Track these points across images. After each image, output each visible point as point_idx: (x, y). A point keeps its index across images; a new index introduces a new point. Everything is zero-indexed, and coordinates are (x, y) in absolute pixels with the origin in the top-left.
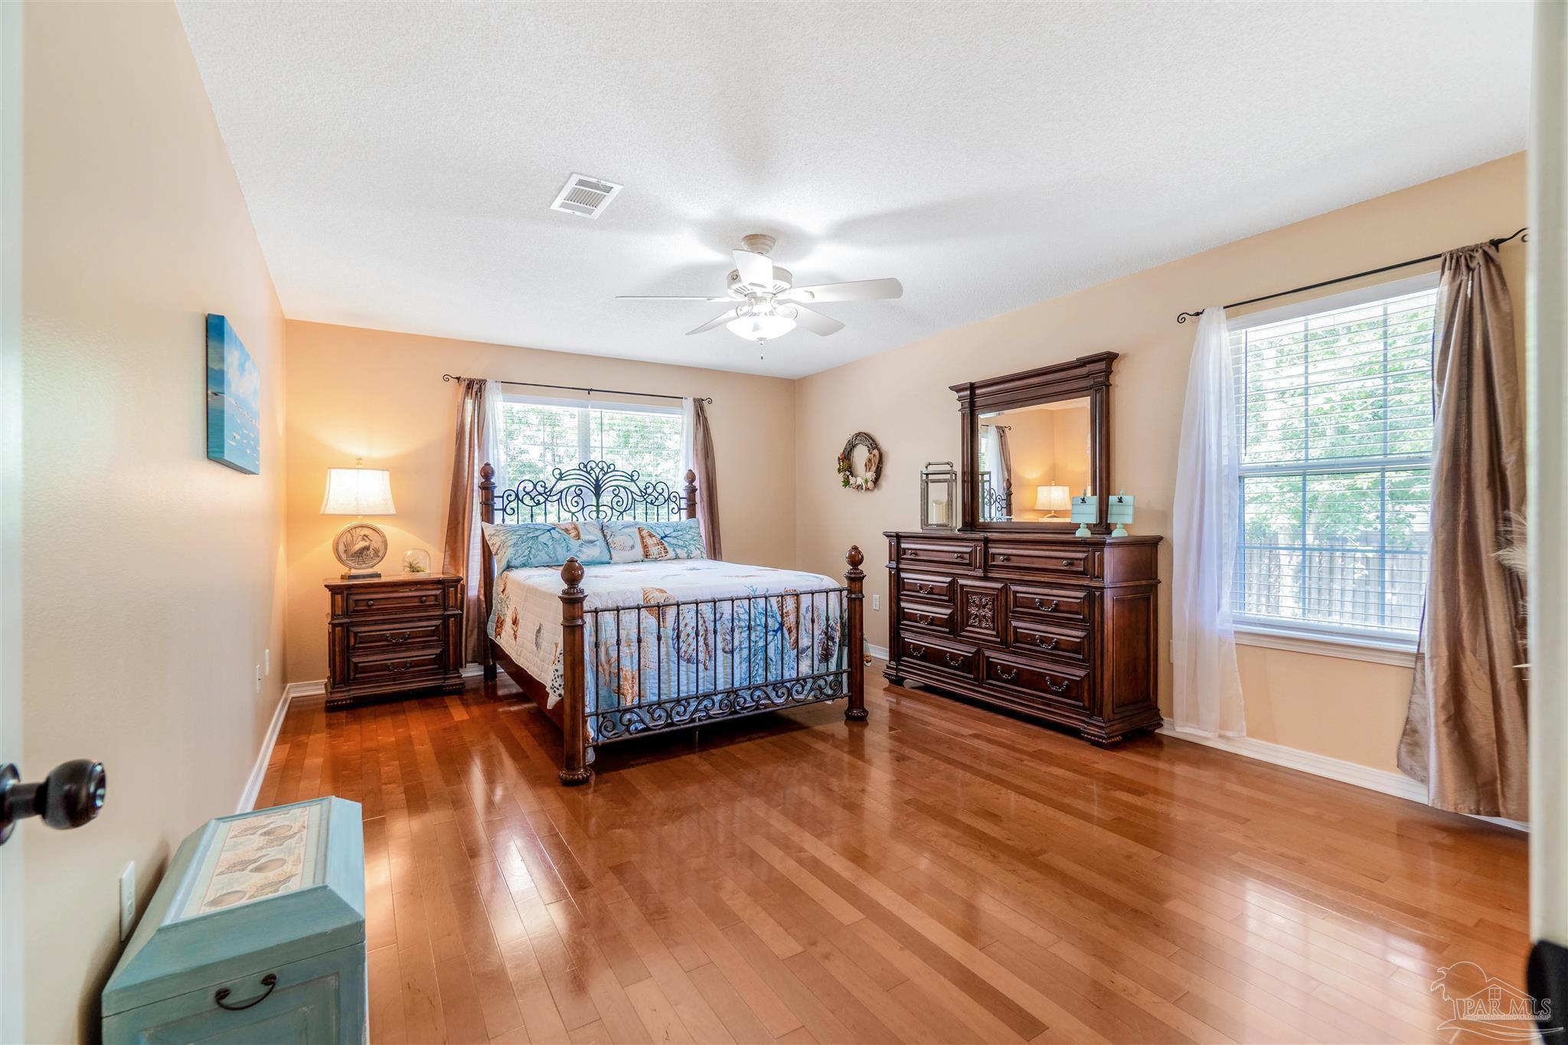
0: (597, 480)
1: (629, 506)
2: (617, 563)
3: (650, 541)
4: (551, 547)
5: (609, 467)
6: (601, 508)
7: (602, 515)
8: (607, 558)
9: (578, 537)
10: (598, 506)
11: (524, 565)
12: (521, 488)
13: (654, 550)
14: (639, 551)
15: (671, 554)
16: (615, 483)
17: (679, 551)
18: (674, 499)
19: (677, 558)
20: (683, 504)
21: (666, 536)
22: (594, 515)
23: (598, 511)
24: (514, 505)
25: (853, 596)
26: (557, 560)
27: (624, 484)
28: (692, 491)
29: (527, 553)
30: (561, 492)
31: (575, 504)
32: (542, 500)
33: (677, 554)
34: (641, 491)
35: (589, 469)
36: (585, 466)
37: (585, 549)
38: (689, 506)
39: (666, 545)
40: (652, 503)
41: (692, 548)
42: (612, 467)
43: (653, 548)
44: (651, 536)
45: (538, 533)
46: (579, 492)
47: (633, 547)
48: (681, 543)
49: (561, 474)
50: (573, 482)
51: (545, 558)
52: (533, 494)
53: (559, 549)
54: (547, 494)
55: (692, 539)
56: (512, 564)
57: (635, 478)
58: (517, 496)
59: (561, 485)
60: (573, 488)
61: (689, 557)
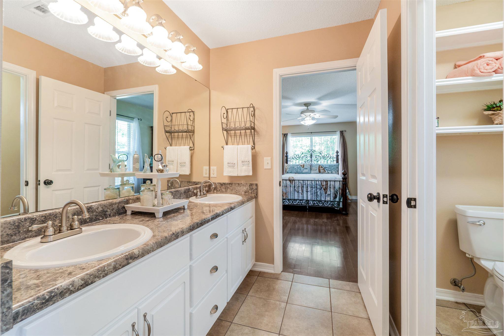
0: (311, 154)
1: (319, 160)
2: (312, 173)
3: (321, 169)
4: (297, 169)
5: (314, 151)
6: (312, 161)
7: (312, 162)
8: (310, 172)
9: (303, 167)
10: (311, 160)
11: (291, 173)
12: (294, 156)
13: (322, 171)
14: (317, 171)
15: (327, 172)
16: (315, 154)
17: (329, 172)
18: (332, 158)
19: (328, 173)
20: (335, 159)
21: (326, 167)
22: (310, 162)
23: (311, 161)
24: (292, 160)
25: (343, 183)
26: (298, 172)
27: (318, 155)
28: (337, 156)
29: (291, 170)
30: (302, 157)
31: (306, 160)
32: (298, 159)
33: (328, 172)
34: (323, 156)
35: (309, 151)
36: (308, 151)
37: (304, 170)
38: (336, 160)
39: (325, 170)
40: (326, 159)
41: (333, 171)
42: (315, 151)
43: (321, 170)
44: (322, 167)
45: (294, 166)
46: (307, 157)
47: (316, 170)
48: (330, 169)
49: (302, 153)
50: (305, 155)
51: (295, 171)
52: (296, 158)
53: (298, 170)
54: (299, 157)
55: (334, 169)
56: (288, 172)
57: (321, 153)
58: (293, 158)
59: (303, 155)
60: (305, 156)
61: (332, 173)
